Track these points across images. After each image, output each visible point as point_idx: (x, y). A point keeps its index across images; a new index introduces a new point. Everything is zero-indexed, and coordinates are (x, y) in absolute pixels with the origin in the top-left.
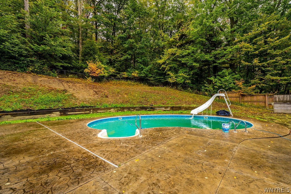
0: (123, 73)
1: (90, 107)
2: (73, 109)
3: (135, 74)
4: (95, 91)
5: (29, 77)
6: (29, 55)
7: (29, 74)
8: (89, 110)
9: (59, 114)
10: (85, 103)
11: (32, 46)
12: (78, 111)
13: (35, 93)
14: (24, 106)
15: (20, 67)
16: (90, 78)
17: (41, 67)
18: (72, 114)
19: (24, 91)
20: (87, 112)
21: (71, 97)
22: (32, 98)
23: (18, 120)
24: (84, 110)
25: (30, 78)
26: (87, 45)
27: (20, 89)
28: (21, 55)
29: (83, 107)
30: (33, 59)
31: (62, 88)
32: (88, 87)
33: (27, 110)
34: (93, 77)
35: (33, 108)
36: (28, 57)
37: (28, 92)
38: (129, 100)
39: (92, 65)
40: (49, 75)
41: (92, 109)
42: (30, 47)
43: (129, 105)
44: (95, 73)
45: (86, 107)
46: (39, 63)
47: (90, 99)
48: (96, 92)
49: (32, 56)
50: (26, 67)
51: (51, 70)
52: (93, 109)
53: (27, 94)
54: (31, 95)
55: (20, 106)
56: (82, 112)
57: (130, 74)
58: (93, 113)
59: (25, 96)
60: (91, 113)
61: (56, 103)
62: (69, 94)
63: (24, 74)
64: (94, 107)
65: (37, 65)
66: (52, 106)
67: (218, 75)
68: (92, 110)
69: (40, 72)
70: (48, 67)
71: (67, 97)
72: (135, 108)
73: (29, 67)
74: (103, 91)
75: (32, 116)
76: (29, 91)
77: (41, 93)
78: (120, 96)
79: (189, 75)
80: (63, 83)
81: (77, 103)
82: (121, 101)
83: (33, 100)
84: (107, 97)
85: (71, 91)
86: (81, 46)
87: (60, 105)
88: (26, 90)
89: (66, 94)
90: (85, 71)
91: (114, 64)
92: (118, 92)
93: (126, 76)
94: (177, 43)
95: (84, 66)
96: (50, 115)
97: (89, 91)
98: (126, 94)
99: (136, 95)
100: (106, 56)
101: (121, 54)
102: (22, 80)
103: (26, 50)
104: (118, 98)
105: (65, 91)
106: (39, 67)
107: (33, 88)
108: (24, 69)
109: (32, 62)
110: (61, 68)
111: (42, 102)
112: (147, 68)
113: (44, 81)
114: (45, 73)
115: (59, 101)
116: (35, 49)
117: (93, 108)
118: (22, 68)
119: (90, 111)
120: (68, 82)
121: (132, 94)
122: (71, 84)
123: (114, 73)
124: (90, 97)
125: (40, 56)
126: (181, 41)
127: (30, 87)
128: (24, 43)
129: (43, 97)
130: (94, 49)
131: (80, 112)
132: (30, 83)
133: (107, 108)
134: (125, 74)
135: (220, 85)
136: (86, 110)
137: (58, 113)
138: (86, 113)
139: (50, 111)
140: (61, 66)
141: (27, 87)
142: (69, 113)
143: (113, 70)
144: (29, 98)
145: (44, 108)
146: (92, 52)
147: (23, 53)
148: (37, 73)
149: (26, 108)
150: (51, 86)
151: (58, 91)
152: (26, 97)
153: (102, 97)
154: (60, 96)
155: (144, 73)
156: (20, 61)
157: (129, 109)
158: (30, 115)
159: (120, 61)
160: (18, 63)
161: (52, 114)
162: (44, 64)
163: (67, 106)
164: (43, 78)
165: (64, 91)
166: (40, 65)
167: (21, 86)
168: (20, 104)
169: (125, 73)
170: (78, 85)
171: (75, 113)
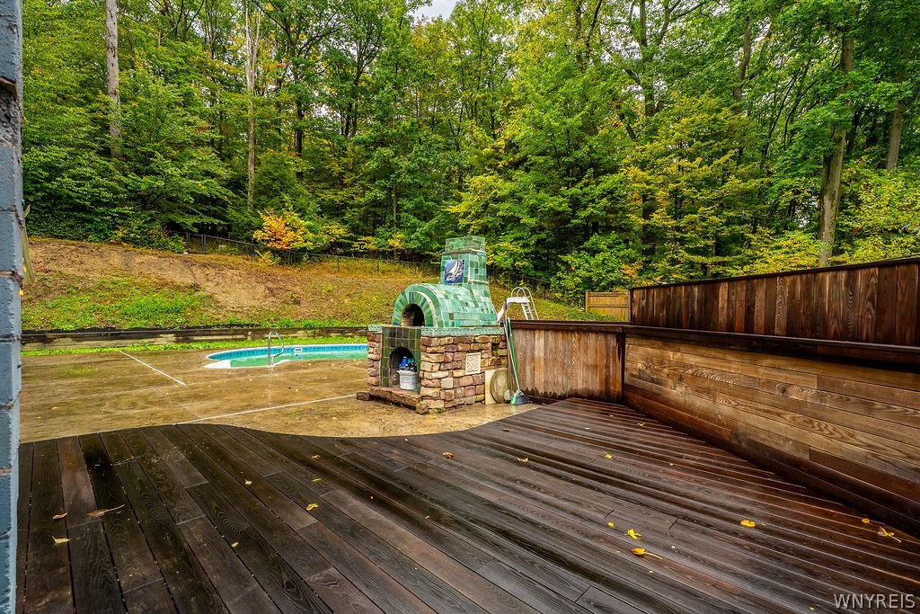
0: (364, 238)
1: (248, 325)
2: (206, 330)
3: (397, 241)
4: (269, 289)
5: (113, 253)
6: (117, 199)
7: (115, 247)
8: (245, 333)
9: (174, 339)
10: (239, 316)
11: (123, 178)
12: (216, 335)
13: (125, 292)
14: (101, 320)
15: (95, 229)
16: (267, 255)
17: (144, 228)
18: (201, 341)
19: (101, 287)
20: (238, 337)
21: (207, 302)
22: (119, 304)
23: (87, 348)
24: (231, 332)
25: (116, 258)
26: (264, 167)
27: (93, 282)
28: (97, 202)
29: (231, 325)
30: (127, 210)
31: (189, 281)
32: (254, 279)
33: (106, 329)
34: (275, 252)
35: (118, 325)
36: (115, 206)
37: (109, 290)
38: (352, 311)
39: (272, 222)
40: (164, 247)
41: (250, 330)
42: (119, 182)
43: (347, 323)
44: (280, 240)
45: (239, 325)
46: (142, 219)
47: (254, 307)
48: (271, 290)
49: (122, 203)
50: (109, 228)
51: (170, 235)
52: (254, 331)
53: (107, 294)
54: (117, 296)
55: (90, 321)
56: (227, 337)
57: (383, 241)
58: (253, 339)
59: (103, 300)
60: (249, 338)
61: (171, 315)
62: (205, 294)
63: (105, 247)
64: (257, 325)
65: (136, 224)
66: (161, 323)
67: (584, 249)
68: (250, 333)
69: (143, 241)
70: (163, 226)
71: (197, 302)
72: (357, 329)
73: (117, 229)
74: (290, 287)
75: (115, 342)
76: (111, 287)
77: (139, 292)
78: (332, 300)
79: (524, 246)
80: (194, 268)
81: (220, 316)
82: (331, 313)
83: (120, 307)
84: (297, 302)
85: (209, 288)
86: (251, 169)
87: (180, 320)
88: (106, 286)
89: (196, 294)
90: (254, 236)
91: (343, 214)
92: (329, 291)
93: (372, 247)
94: (501, 159)
95: (255, 221)
96: (153, 340)
97: (254, 287)
98: (348, 295)
99: (374, 298)
100: (322, 193)
101: (363, 185)
102: (99, 263)
103: (110, 189)
104: (325, 306)
105: (196, 287)
106: (140, 228)
107: (123, 281)
108: (106, 235)
109: (123, 216)
110: (195, 230)
111: (139, 312)
112: (426, 226)
113: (149, 264)
114: (154, 242)
115: (178, 311)
116: (132, 186)
117: (254, 327)
118: (101, 231)
119: (246, 335)
120: (205, 266)
121: (365, 297)
122: (211, 272)
123: (344, 238)
124: (254, 303)
125: (144, 200)
126: (510, 154)
127: (115, 278)
128: (105, 172)
129: (142, 301)
130: (283, 176)
131: (222, 337)
132: (115, 269)
133: (286, 330)
134: (372, 243)
135: (588, 274)
136: (236, 333)
137: (171, 337)
138: (236, 340)
139: (154, 333)
140: (195, 225)
141: (108, 279)
142: (195, 338)
143: (342, 231)
144: (111, 302)
145: (143, 326)
146: (276, 186)
147: (103, 197)
148: (136, 243)
149: (103, 326)
150: (165, 277)
151: (178, 288)
152: (106, 301)
153: (285, 302)
154: (181, 299)
155: (418, 238)
156: (97, 216)
157: (342, 331)
158: (111, 339)
159: (359, 206)
160: (91, 221)
161: (159, 339)
162: (153, 220)
163: (195, 322)
164: (146, 257)
165: (192, 287)
166: (144, 223)
167: (96, 277)
168: (91, 316)
169: (370, 238)
170: (229, 273)
171: (210, 338)
